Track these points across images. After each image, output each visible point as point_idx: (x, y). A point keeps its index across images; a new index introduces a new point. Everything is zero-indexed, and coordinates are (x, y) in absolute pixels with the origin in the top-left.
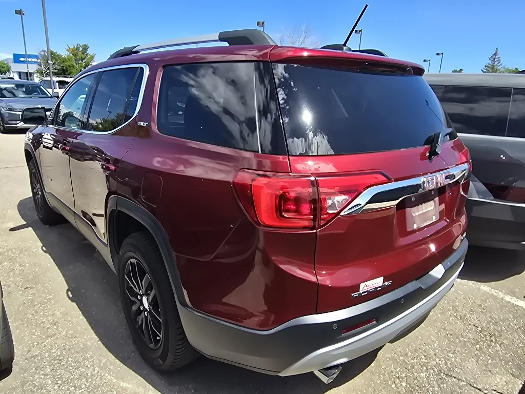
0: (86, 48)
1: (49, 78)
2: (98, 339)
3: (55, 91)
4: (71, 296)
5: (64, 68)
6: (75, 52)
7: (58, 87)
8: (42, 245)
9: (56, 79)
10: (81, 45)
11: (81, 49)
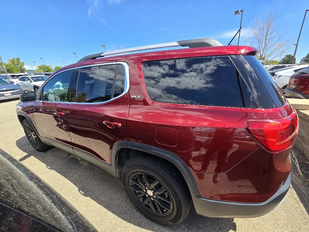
0: (18, 59)
1: (5, 75)
2: (117, 217)
3: (10, 80)
4: (83, 193)
5: (9, 69)
6: (13, 61)
7: (11, 78)
8: (46, 165)
9: (9, 74)
10: (16, 58)
11: (16, 60)
